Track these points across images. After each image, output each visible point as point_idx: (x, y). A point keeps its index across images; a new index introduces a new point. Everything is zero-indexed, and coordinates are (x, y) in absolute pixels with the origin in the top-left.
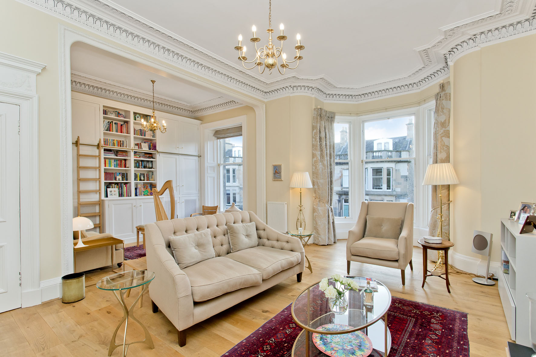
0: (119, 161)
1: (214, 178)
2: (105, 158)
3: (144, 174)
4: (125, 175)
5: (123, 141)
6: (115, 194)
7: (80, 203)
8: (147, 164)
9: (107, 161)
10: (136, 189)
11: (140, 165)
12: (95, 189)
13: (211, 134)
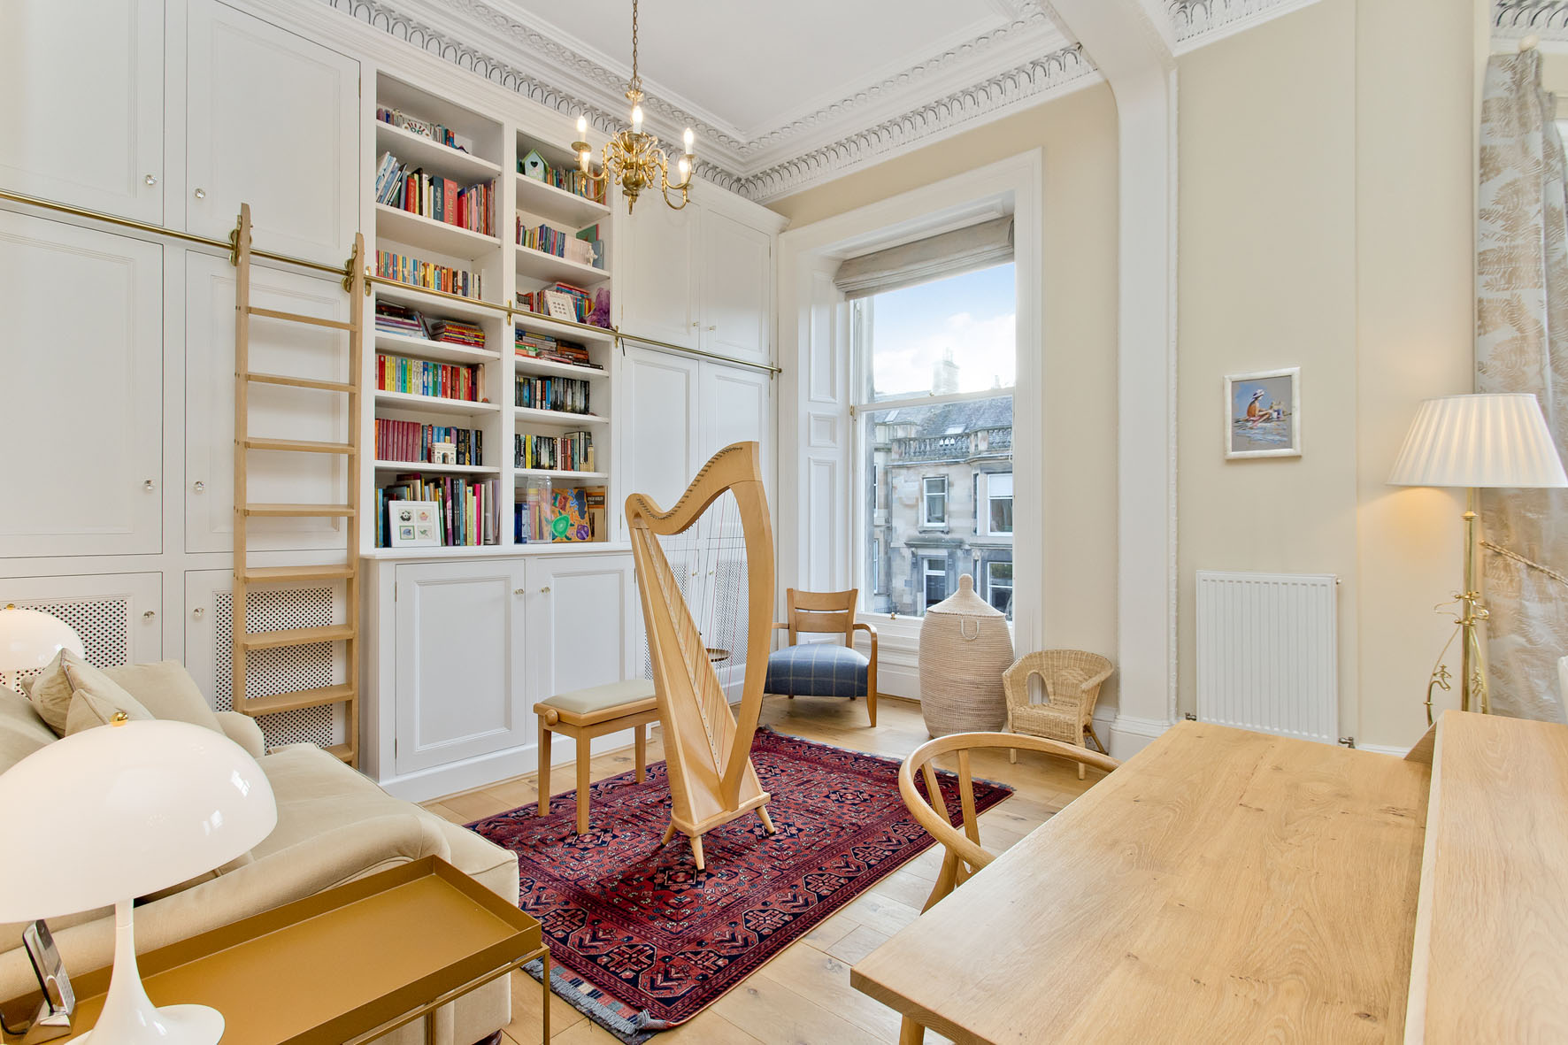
0: (444, 368)
1: (832, 466)
2: (382, 352)
3: (551, 440)
4: (473, 439)
5: (465, 275)
6: (424, 532)
7: (248, 575)
8: (565, 392)
9: (390, 362)
10: (519, 509)
11: (539, 397)
12: (329, 502)
13: (824, 277)
